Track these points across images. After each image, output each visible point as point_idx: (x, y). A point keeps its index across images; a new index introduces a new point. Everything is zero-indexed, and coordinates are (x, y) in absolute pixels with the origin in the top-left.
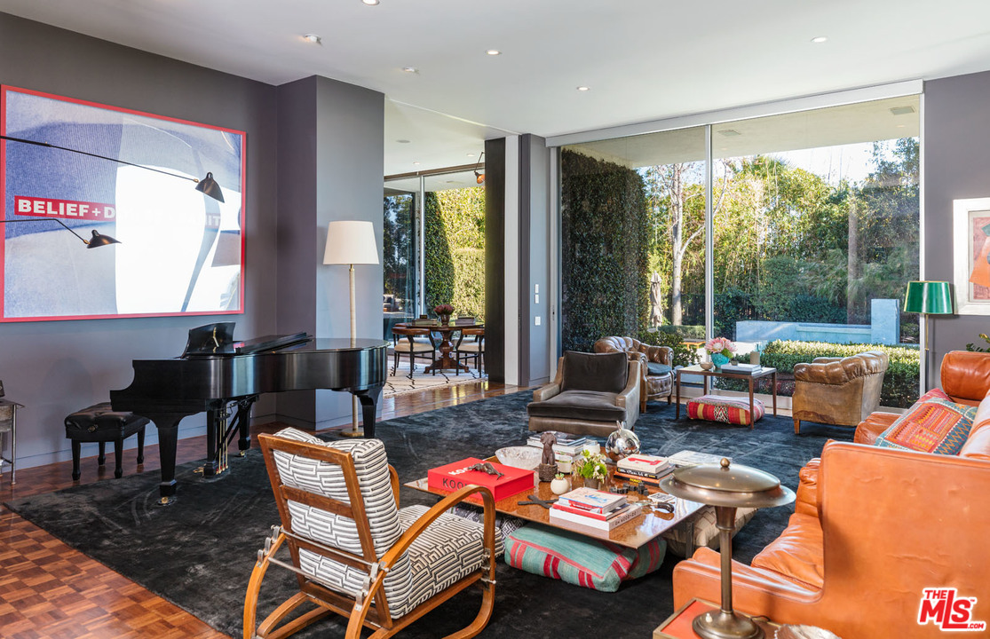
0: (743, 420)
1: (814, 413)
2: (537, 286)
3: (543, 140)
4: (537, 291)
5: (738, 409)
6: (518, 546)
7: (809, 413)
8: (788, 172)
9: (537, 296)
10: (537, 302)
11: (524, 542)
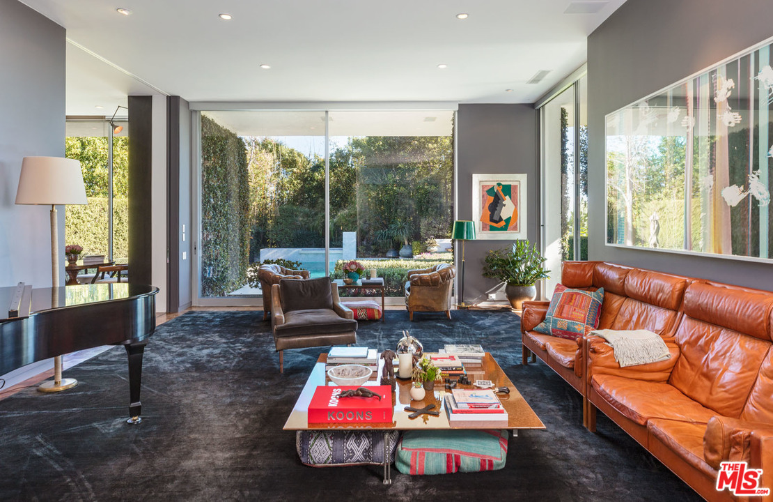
0: (377, 317)
1: (423, 306)
2: (184, 226)
3: (188, 103)
4: (184, 231)
5: (373, 309)
6: (416, 455)
7: (420, 306)
8: (284, 151)
9: (184, 235)
10: (184, 240)
11: (420, 449)
